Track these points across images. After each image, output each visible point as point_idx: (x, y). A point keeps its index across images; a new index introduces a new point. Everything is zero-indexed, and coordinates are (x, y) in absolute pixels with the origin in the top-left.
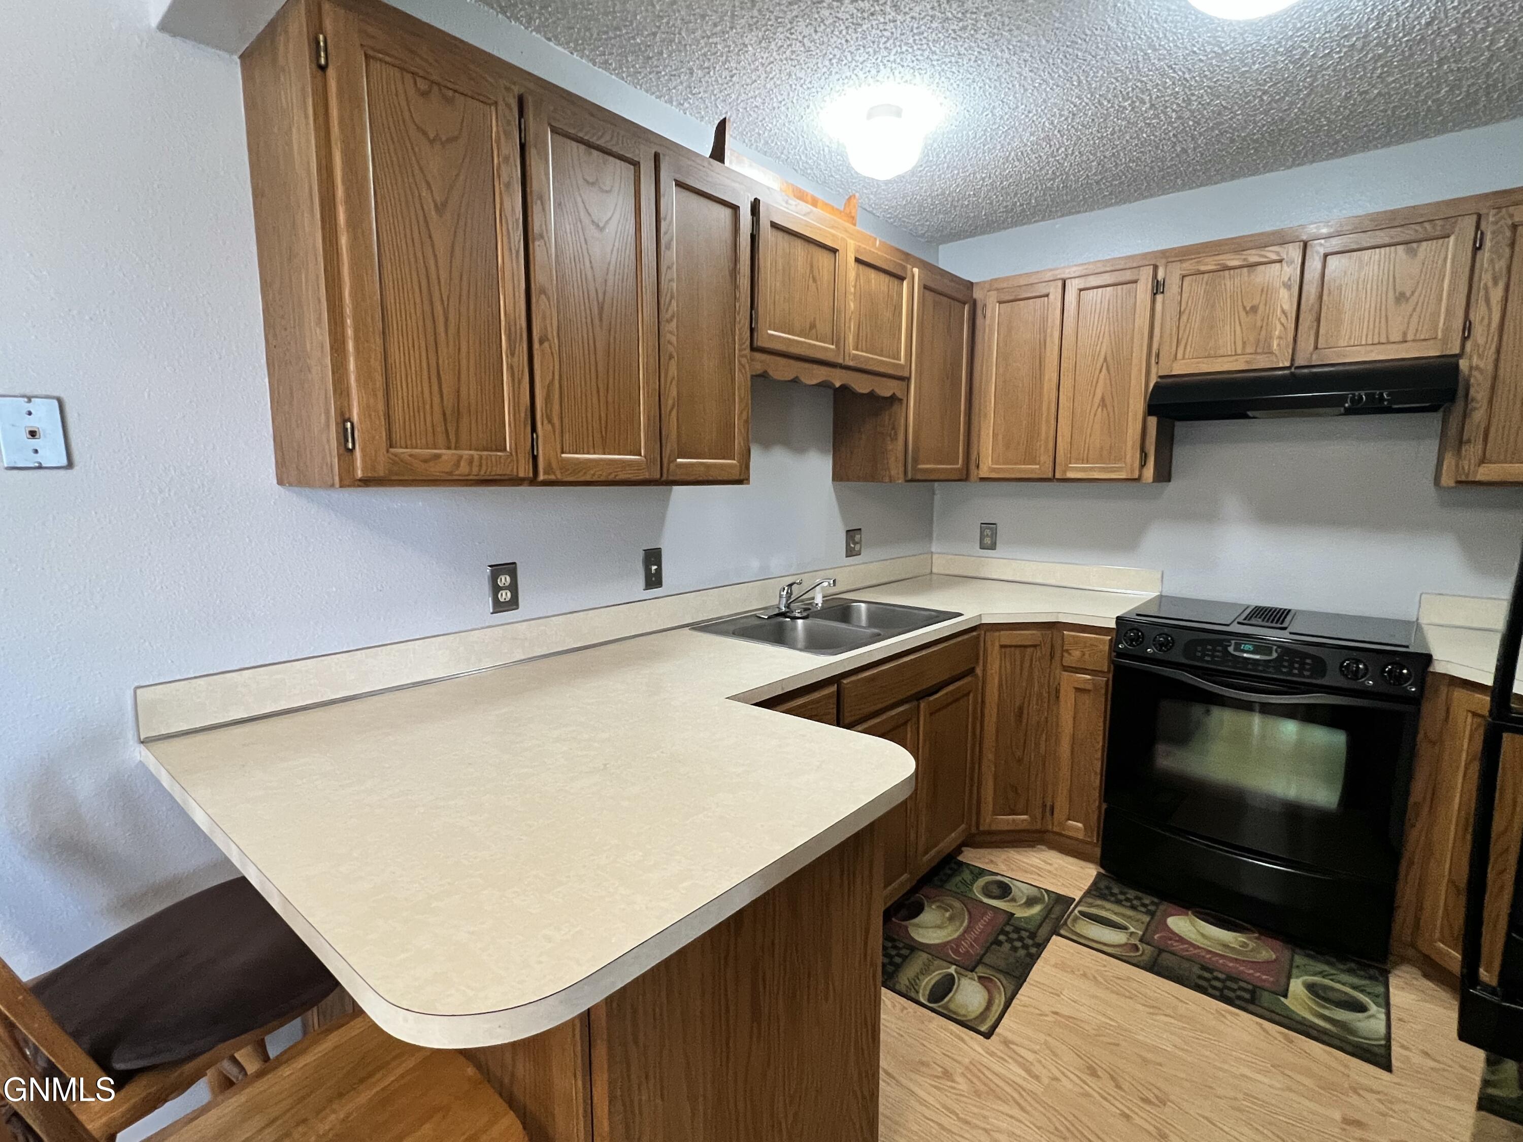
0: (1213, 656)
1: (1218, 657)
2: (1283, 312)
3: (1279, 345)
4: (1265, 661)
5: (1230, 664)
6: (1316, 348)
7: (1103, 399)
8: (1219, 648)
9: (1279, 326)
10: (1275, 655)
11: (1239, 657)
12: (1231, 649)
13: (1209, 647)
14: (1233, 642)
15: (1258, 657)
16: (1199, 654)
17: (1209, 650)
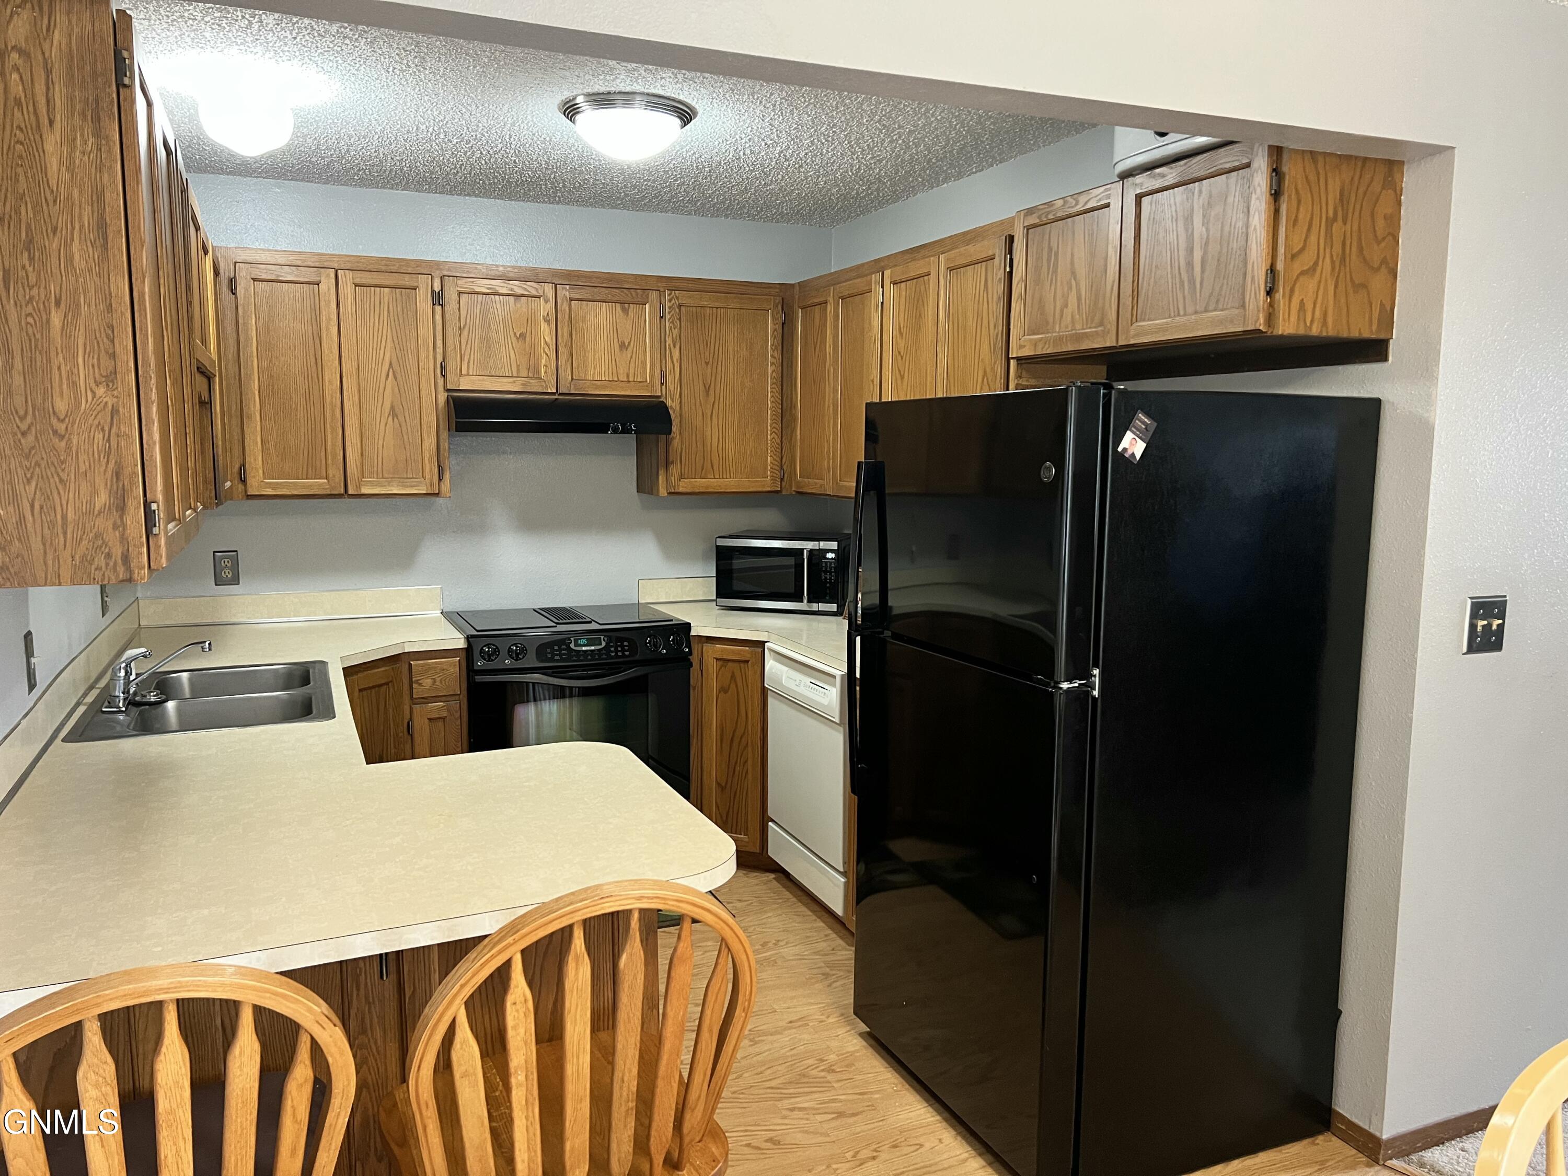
0: (560, 655)
1: (564, 654)
2: (546, 343)
3: (545, 372)
4: (598, 650)
5: (574, 658)
6: (572, 379)
7: (392, 408)
8: (564, 647)
9: (544, 356)
10: (604, 644)
11: (580, 651)
12: (572, 646)
13: (556, 648)
14: (572, 639)
15: (593, 648)
16: (549, 656)
17: (556, 650)
